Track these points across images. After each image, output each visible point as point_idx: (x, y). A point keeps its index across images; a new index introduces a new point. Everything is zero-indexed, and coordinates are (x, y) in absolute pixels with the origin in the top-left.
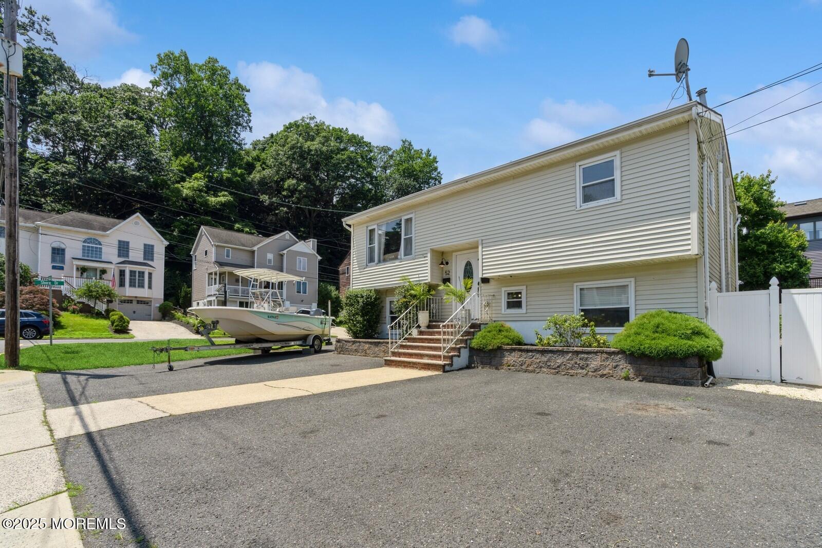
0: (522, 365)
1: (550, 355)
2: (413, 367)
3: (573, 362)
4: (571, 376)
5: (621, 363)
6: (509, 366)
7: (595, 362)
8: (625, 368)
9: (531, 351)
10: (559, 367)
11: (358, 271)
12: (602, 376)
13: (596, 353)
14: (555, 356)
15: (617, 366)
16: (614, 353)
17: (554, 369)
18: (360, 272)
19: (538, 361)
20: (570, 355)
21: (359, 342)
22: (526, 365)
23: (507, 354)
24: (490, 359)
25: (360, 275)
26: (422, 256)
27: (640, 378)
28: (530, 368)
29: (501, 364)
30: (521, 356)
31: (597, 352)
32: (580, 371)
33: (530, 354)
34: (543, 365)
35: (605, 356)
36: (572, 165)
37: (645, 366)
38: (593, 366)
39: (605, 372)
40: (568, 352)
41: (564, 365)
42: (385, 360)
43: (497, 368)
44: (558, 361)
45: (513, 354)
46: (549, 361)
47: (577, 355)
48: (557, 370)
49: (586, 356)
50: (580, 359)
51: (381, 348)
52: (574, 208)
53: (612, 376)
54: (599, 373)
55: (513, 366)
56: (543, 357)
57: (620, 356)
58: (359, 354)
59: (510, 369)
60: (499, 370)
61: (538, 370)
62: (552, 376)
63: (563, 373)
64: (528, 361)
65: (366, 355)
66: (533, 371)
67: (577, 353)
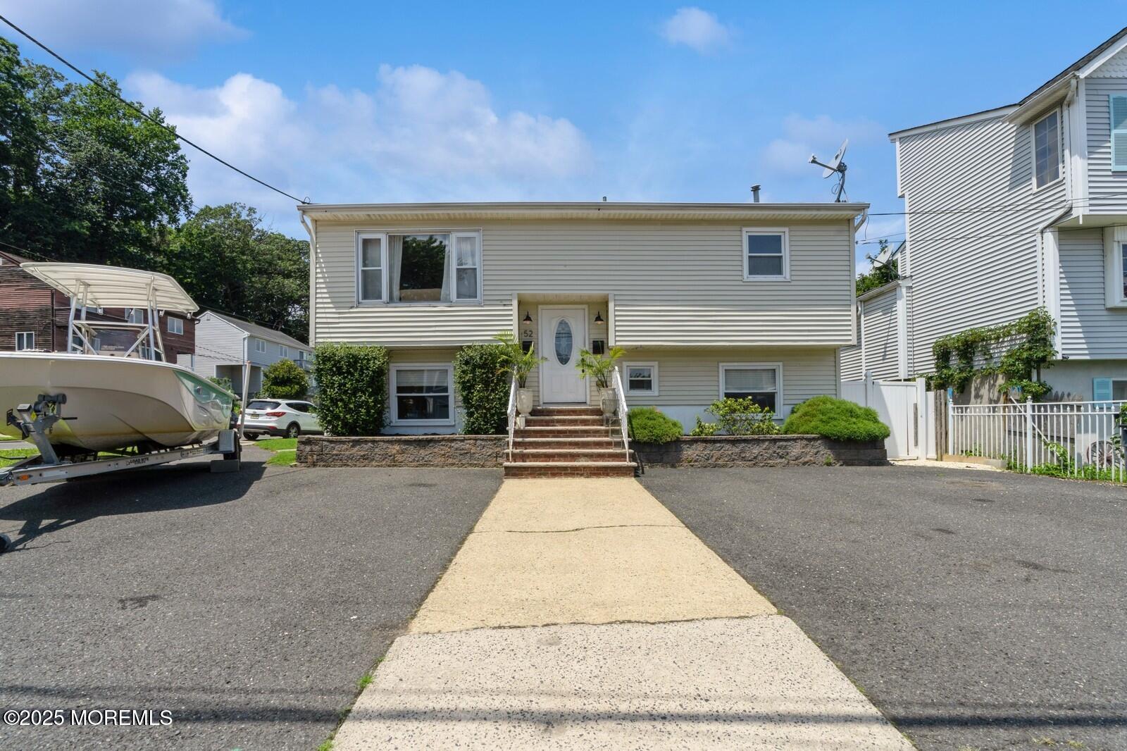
0: (708, 459)
1: (743, 445)
2: (574, 474)
3: (771, 451)
4: (771, 466)
5: (820, 449)
6: (691, 461)
7: (796, 449)
8: (826, 454)
9: (720, 441)
10: (755, 458)
11: (334, 310)
12: (804, 464)
13: (795, 440)
14: (750, 446)
15: (818, 452)
16: (814, 439)
17: (750, 461)
18: (339, 313)
19: (730, 453)
20: (767, 443)
21: (373, 442)
22: (714, 459)
23: (685, 446)
24: (661, 455)
25: (339, 318)
26: (499, 303)
27: (841, 462)
28: (720, 462)
29: (679, 460)
30: (705, 448)
31: (797, 439)
32: (779, 460)
33: (718, 445)
34: (736, 457)
35: (805, 442)
36: (738, 228)
37: (843, 451)
38: (794, 454)
39: (806, 460)
40: (764, 441)
41: (761, 455)
42: (506, 468)
43: (673, 466)
44: (754, 451)
45: (694, 446)
46: (743, 451)
47: (775, 443)
48: (754, 462)
49: (785, 443)
50: (778, 447)
51: (436, 450)
52: (740, 278)
53: (814, 463)
54: (801, 461)
55: (696, 461)
56: (734, 448)
57: (819, 442)
58: (374, 463)
59: (692, 466)
60: (675, 467)
61: (730, 464)
62: (748, 469)
63: (761, 465)
64: (717, 454)
65: (395, 463)
66: (723, 466)
67: (775, 441)
